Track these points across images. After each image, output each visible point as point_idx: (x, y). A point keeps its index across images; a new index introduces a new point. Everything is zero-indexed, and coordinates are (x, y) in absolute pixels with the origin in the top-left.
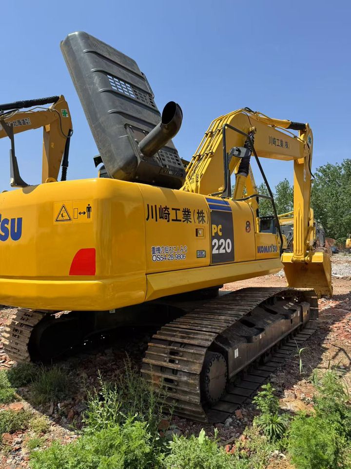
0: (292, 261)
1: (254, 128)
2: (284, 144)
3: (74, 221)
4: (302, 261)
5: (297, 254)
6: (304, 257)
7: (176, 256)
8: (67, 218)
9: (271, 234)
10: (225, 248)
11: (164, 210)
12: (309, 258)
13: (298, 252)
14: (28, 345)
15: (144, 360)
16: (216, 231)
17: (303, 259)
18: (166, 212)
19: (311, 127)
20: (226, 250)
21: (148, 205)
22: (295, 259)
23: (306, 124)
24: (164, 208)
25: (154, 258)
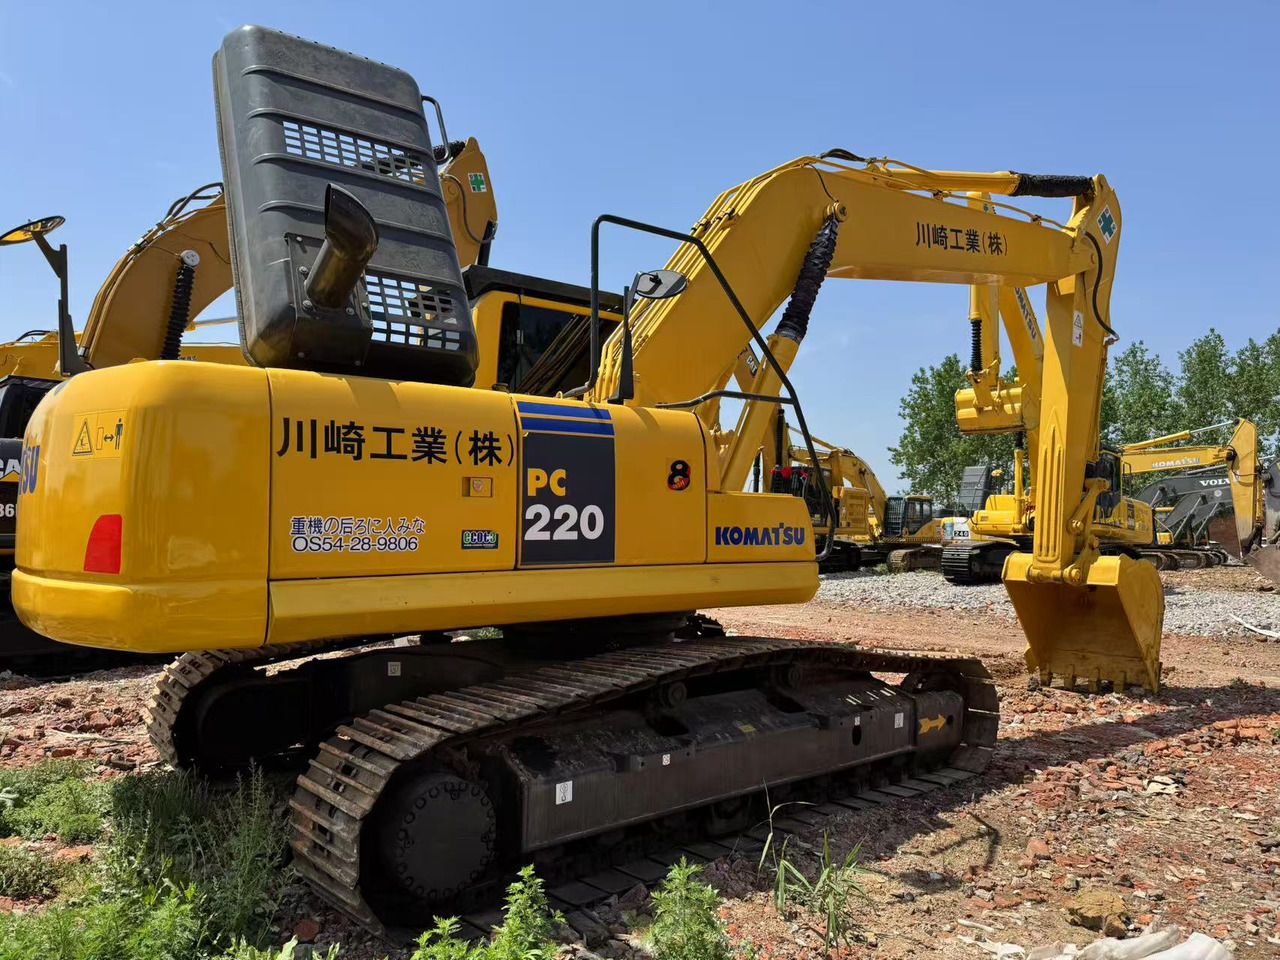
0: (1028, 576)
1: (836, 205)
2: (983, 242)
3: (96, 454)
4: (1055, 579)
5: (1043, 558)
6: (1063, 568)
7: (382, 541)
8: (87, 448)
9: (790, 496)
10: (576, 527)
11: (343, 431)
12: (1074, 572)
13: (1044, 551)
14: (173, 728)
15: (302, 780)
16: (542, 484)
17: (1057, 573)
18: (352, 435)
19: (1112, 184)
20: (580, 534)
21: (286, 421)
22: (1035, 572)
23: (1095, 178)
24: (344, 427)
25: (300, 544)
